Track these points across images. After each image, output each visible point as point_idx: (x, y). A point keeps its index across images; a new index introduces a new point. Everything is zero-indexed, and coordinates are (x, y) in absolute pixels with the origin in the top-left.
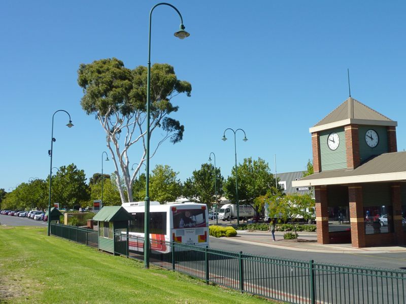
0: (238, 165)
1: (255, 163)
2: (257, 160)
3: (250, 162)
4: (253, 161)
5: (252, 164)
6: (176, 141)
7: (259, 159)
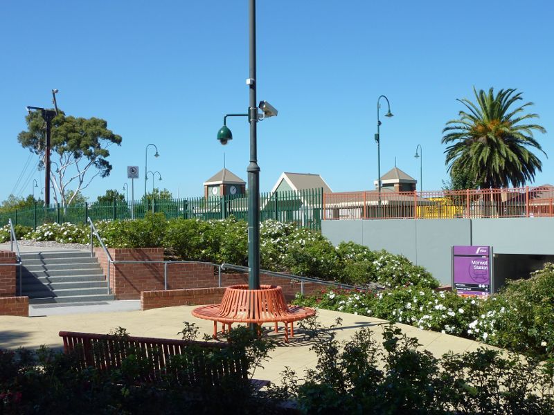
0: (147, 194)
1: (162, 192)
2: (163, 190)
3: (157, 191)
4: (159, 191)
5: (159, 193)
6: (104, 176)
7: (165, 190)
